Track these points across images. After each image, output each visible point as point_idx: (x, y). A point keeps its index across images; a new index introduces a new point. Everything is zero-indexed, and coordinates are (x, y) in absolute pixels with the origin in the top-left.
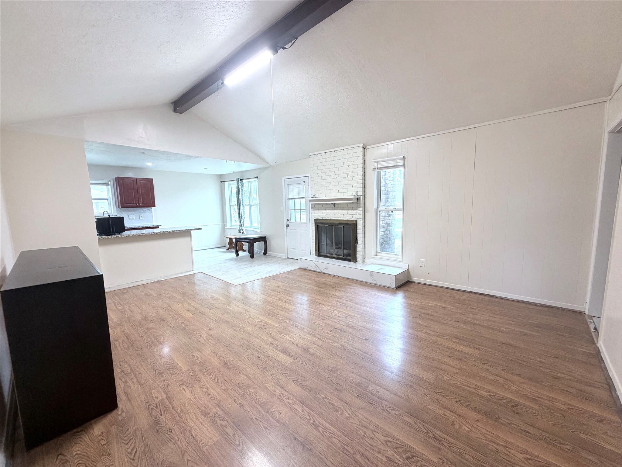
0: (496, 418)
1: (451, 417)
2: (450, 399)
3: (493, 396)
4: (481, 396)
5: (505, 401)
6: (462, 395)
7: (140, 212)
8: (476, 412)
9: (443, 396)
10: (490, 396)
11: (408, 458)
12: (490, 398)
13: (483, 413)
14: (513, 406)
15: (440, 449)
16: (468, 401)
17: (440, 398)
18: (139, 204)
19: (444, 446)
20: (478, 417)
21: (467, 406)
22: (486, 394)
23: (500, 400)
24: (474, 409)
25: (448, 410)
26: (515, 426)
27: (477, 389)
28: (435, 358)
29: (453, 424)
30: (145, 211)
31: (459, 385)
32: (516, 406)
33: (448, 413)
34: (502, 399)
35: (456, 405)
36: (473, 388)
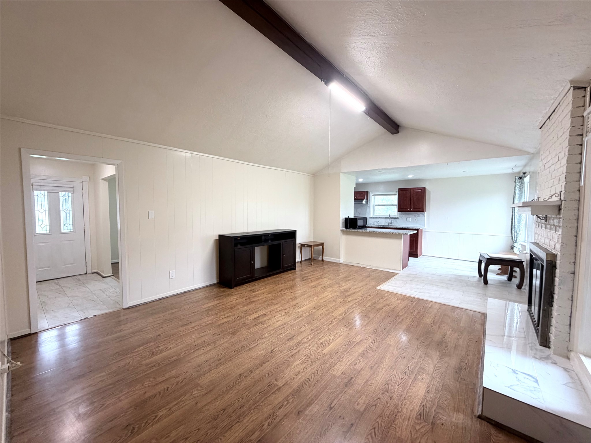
0: (137, 406)
1: (160, 379)
2: (173, 385)
3: (154, 419)
4: (160, 408)
5: (143, 425)
6: (170, 394)
7: (415, 216)
8: (151, 396)
9: (178, 382)
10: (156, 416)
11: (153, 353)
12: (154, 415)
13: (147, 400)
14: (134, 428)
15: (146, 366)
16: (163, 396)
17: (178, 380)
18: (410, 209)
19: (147, 368)
20: (147, 395)
21: (160, 393)
22: (160, 414)
23: (146, 422)
24: (154, 396)
25: (165, 380)
26: (122, 415)
27: (168, 410)
28: (227, 395)
29: (154, 378)
30: (419, 215)
31: (182, 398)
32: (131, 431)
33: (164, 378)
34: (145, 424)
35: (166, 386)
36: (172, 408)
